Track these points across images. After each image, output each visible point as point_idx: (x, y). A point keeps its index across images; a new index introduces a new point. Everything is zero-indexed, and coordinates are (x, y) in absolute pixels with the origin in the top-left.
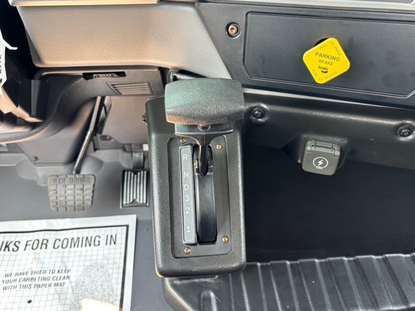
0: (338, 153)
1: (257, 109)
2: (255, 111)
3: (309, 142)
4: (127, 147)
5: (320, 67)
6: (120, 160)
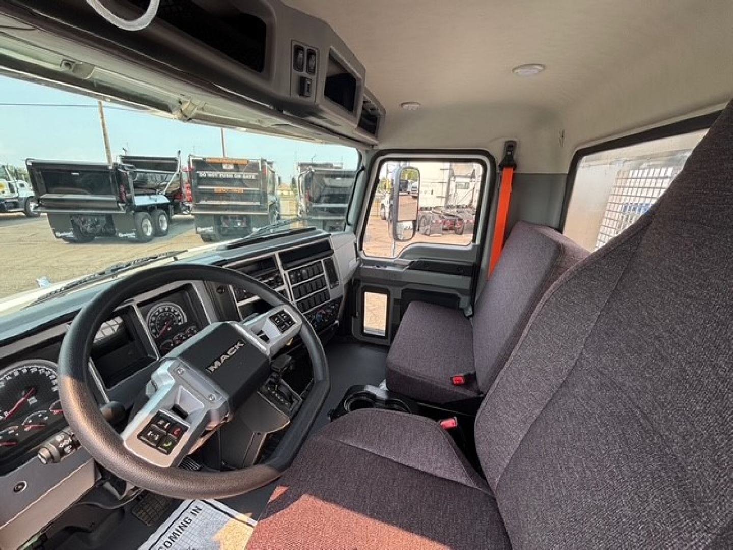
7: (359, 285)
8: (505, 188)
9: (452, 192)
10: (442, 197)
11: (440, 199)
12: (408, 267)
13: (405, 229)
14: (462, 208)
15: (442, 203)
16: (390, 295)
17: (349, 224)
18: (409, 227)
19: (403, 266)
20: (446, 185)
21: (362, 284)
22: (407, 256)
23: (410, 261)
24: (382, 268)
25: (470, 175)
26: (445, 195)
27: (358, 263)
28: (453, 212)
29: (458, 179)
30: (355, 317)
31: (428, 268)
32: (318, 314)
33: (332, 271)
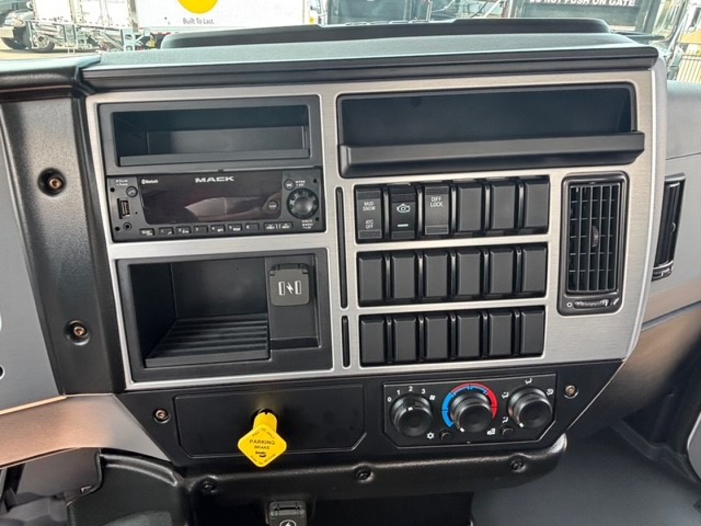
0: (302, 512)
1: (206, 482)
2: (205, 484)
3: (272, 504)
4: (59, 496)
5: (257, 453)
6: (49, 513)
32: (455, 394)
33: (596, 237)
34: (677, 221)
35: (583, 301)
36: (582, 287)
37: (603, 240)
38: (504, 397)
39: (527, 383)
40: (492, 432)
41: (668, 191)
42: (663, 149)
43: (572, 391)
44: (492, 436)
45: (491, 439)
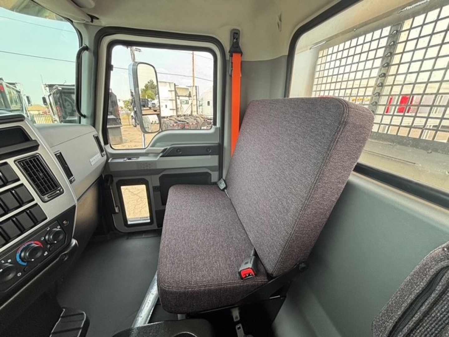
7: (112, 181)
8: (236, 73)
9: (179, 106)
10: (174, 110)
11: (172, 111)
12: (161, 155)
13: (152, 124)
14: (187, 116)
15: (174, 113)
16: (148, 184)
17: (85, 116)
18: (155, 122)
19: (156, 154)
20: (174, 102)
21: (116, 180)
22: (158, 144)
23: (163, 148)
24: (134, 160)
25: (188, 95)
26: (175, 108)
27: (105, 157)
28: (182, 119)
29: (181, 98)
30: (115, 213)
31: (180, 153)
32: (20, 252)
33: (41, 175)
34: (66, 164)
35: (50, 195)
36: (47, 191)
37: (44, 175)
38: (42, 240)
39: (48, 230)
40: (46, 253)
41: (57, 156)
42: (48, 146)
43: (66, 223)
44: (47, 255)
45: (47, 256)
